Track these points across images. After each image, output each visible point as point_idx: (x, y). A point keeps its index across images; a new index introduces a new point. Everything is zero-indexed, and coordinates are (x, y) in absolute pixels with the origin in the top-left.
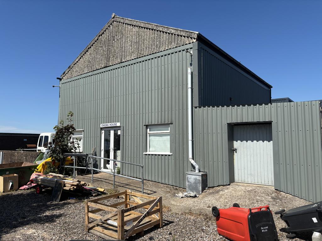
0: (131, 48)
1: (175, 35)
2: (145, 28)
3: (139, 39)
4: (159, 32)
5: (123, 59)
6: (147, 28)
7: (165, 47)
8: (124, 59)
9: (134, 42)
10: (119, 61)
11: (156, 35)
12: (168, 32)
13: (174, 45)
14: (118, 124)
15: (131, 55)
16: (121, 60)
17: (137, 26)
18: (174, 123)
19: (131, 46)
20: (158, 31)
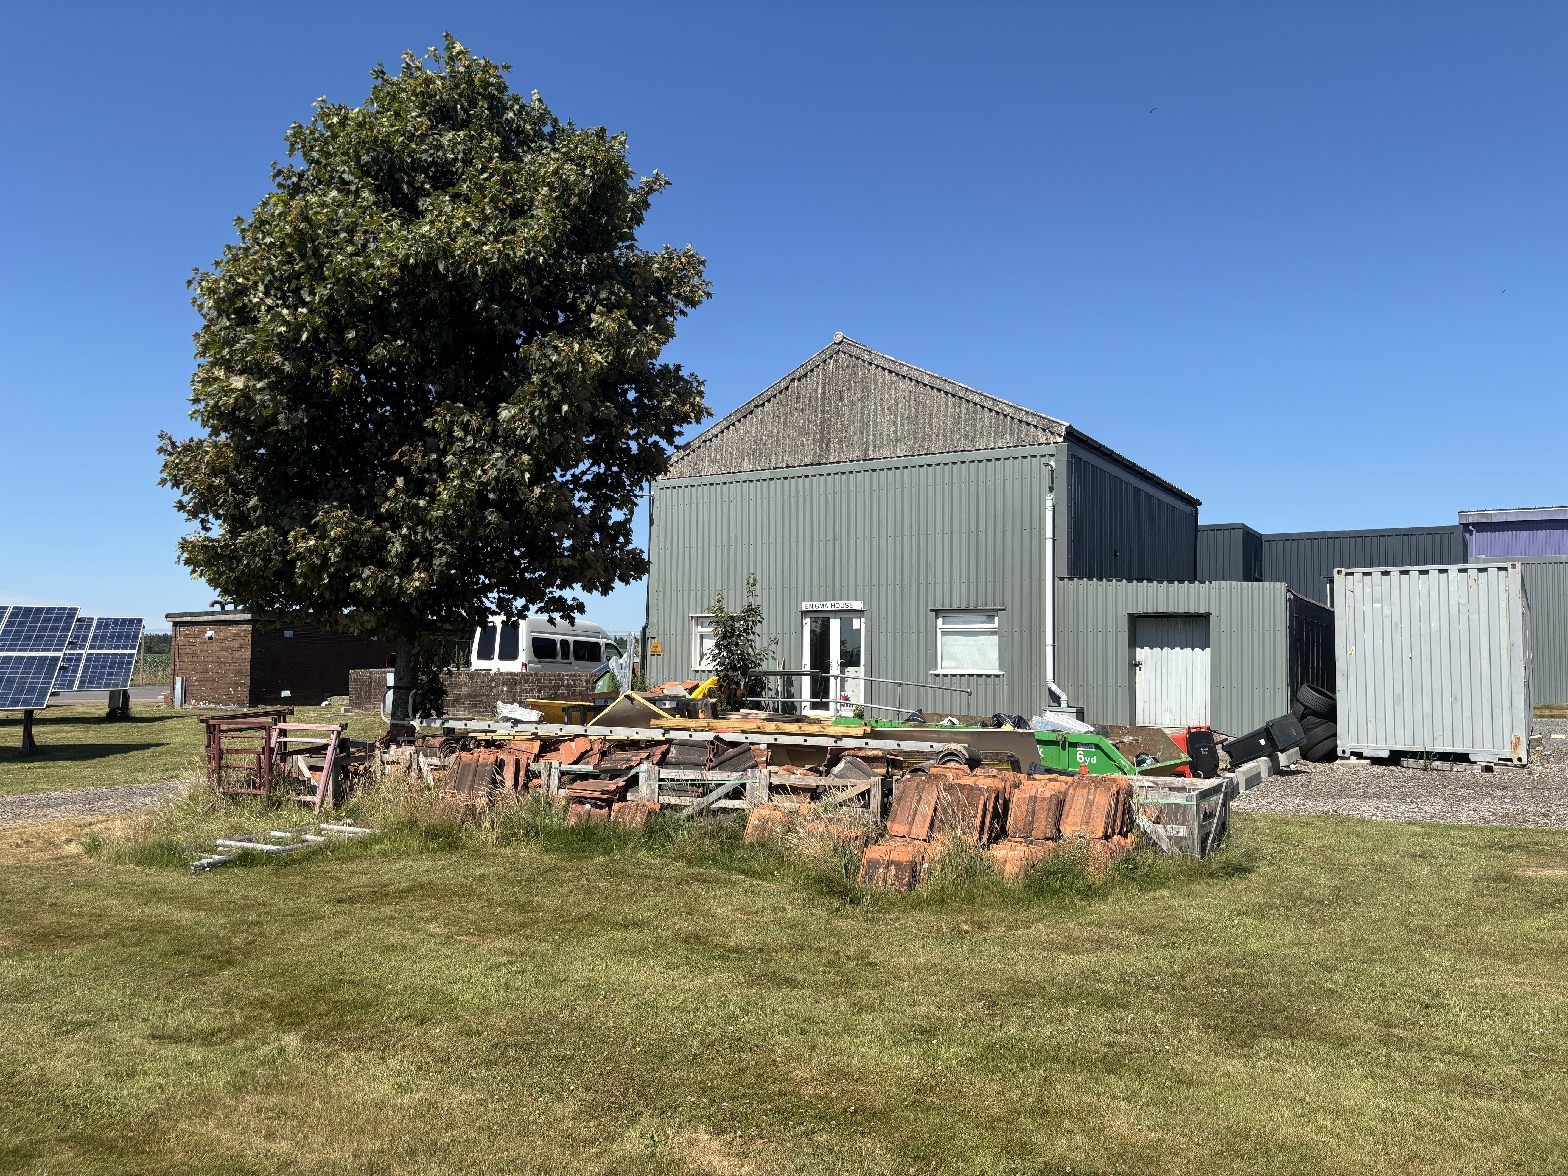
0: (893, 428)
1: (1013, 418)
2: (932, 388)
3: (917, 410)
4: (971, 404)
5: (870, 452)
6: (939, 390)
7: (989, 441)
8: (874, 452)
9: (903, 415)
10: (859, 454)
11: (964, 411)
12: (996, 409)
13: (1009, 440)
14: (857, 605)
15: (895, 446)
16: (866, 454)
17: (911, 379)
18: (1009, 607)
19: (895, 423)
20: (968, 401)
